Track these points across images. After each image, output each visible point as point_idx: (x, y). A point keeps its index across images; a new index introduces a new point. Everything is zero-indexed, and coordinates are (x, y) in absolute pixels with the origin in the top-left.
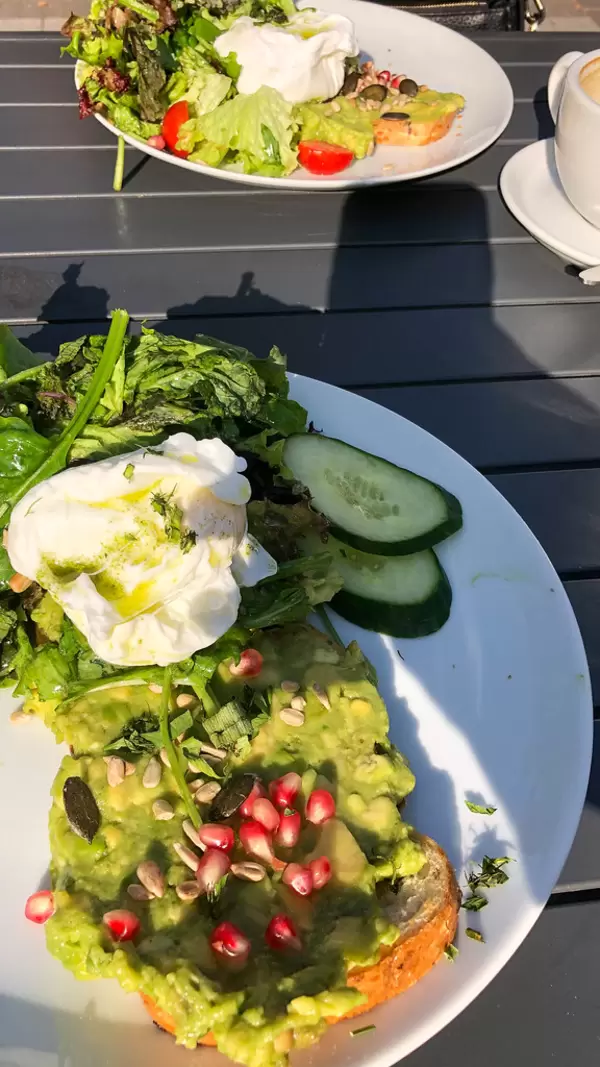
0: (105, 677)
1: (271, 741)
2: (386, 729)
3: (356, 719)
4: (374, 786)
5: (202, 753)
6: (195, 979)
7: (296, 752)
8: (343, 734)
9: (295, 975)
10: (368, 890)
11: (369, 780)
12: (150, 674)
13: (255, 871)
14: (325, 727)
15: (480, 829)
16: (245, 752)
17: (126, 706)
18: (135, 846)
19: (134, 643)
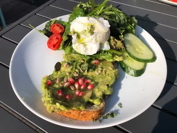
0: (75, 53)
1: (91, 74)
2: (112, 84)
3: (108, 79)
4: (102, 89)
5: (79, 69)
6: (50, 93)
7: (94, 78)
8: (104, 80)
9: (62, 102)
10: (86, 101)
11: (102, 88)
12: (80, 55)
13: (73, 88)
14: (102, 77)
15: (117, 109)
16: (86, 73)
17: (75, 58)
18: (61, 76)
19: (78, 47)
